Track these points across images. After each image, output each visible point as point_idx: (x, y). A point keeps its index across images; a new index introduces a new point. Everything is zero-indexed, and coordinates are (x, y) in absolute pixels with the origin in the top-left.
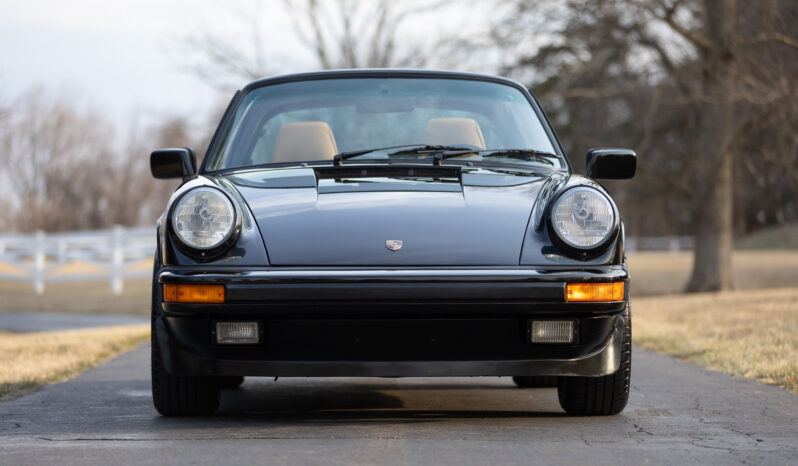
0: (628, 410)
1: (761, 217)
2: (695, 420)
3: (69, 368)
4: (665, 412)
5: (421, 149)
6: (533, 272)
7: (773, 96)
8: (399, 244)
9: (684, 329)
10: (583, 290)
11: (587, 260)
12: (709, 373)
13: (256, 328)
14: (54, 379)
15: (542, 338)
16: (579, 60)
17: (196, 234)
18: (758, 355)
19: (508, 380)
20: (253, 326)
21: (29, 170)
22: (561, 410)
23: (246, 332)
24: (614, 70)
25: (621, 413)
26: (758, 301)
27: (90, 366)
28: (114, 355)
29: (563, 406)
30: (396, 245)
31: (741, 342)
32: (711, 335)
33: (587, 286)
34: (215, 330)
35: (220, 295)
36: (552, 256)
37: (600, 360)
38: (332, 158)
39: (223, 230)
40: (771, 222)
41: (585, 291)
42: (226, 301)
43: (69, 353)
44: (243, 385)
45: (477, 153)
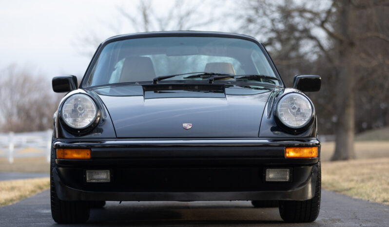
0: (318, 219)
1: (364, 125)
2: (357, 225)
3: (15, 198)
4: (339, 220)
5: (202, 75)
6: (266, 141)
7: (374, 63)
8: (190, 125)
9: (336, 177)
10: (294, 151)
11: (297, 134)
12: (355, 200)
13: (109, 173)
14: (5, 203)
15: (272, 179)
16: (276, 50)
17: (75, 121)
18: (380, 190)
19: (249, 203)
20: (107, 172)
21: (9, 104)
22: (280, 219)
23: (103, 176)
24: (293, 54)
25: (315, 221)
26: (372, 164)
27: (26, 197)
28: (39, 191)
29: (282, 217)
30: (187, 126)
31: (369, 184)
32: (352, 180)
33: (297, 149)
34: (86, 175)
35: (88, 154)
36: (276, 132)
37: (305, 191)
38: (153, 80)
39: (90, 118)
40: (370, 128)
41: (297, 152)
42: (92, 158)
43: (16, 191)
44: (105, 206)
45: (233, 77)
